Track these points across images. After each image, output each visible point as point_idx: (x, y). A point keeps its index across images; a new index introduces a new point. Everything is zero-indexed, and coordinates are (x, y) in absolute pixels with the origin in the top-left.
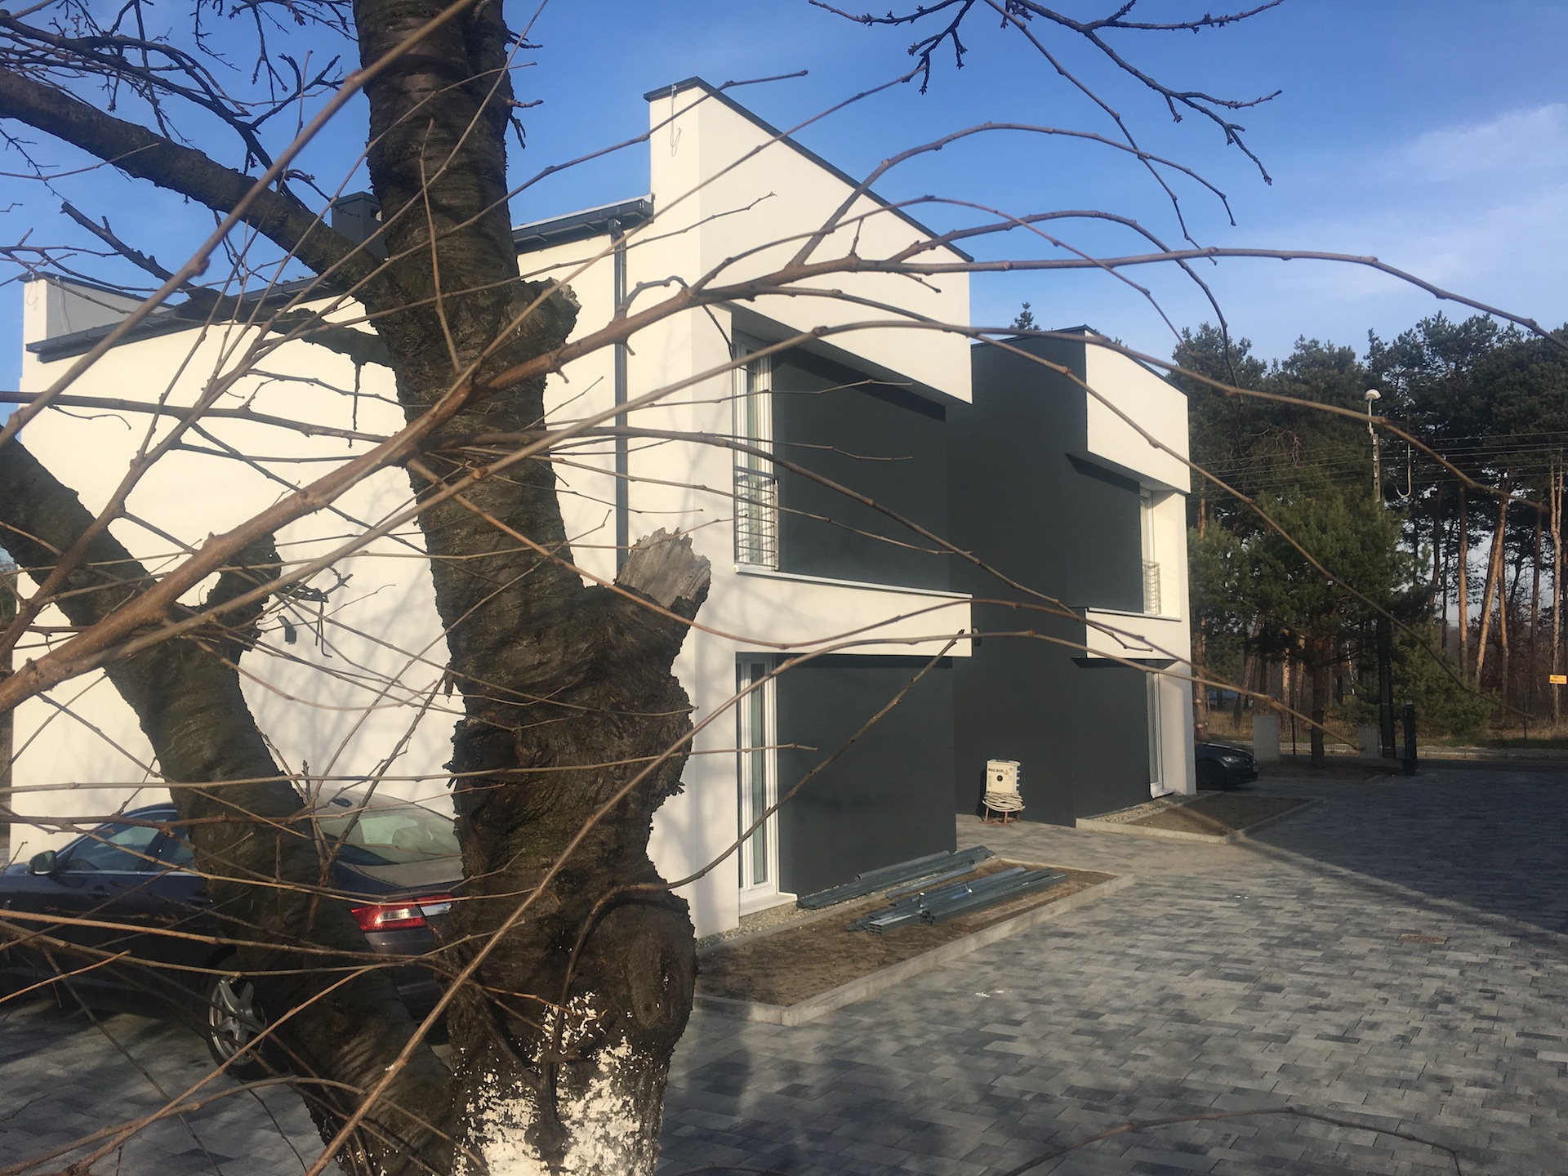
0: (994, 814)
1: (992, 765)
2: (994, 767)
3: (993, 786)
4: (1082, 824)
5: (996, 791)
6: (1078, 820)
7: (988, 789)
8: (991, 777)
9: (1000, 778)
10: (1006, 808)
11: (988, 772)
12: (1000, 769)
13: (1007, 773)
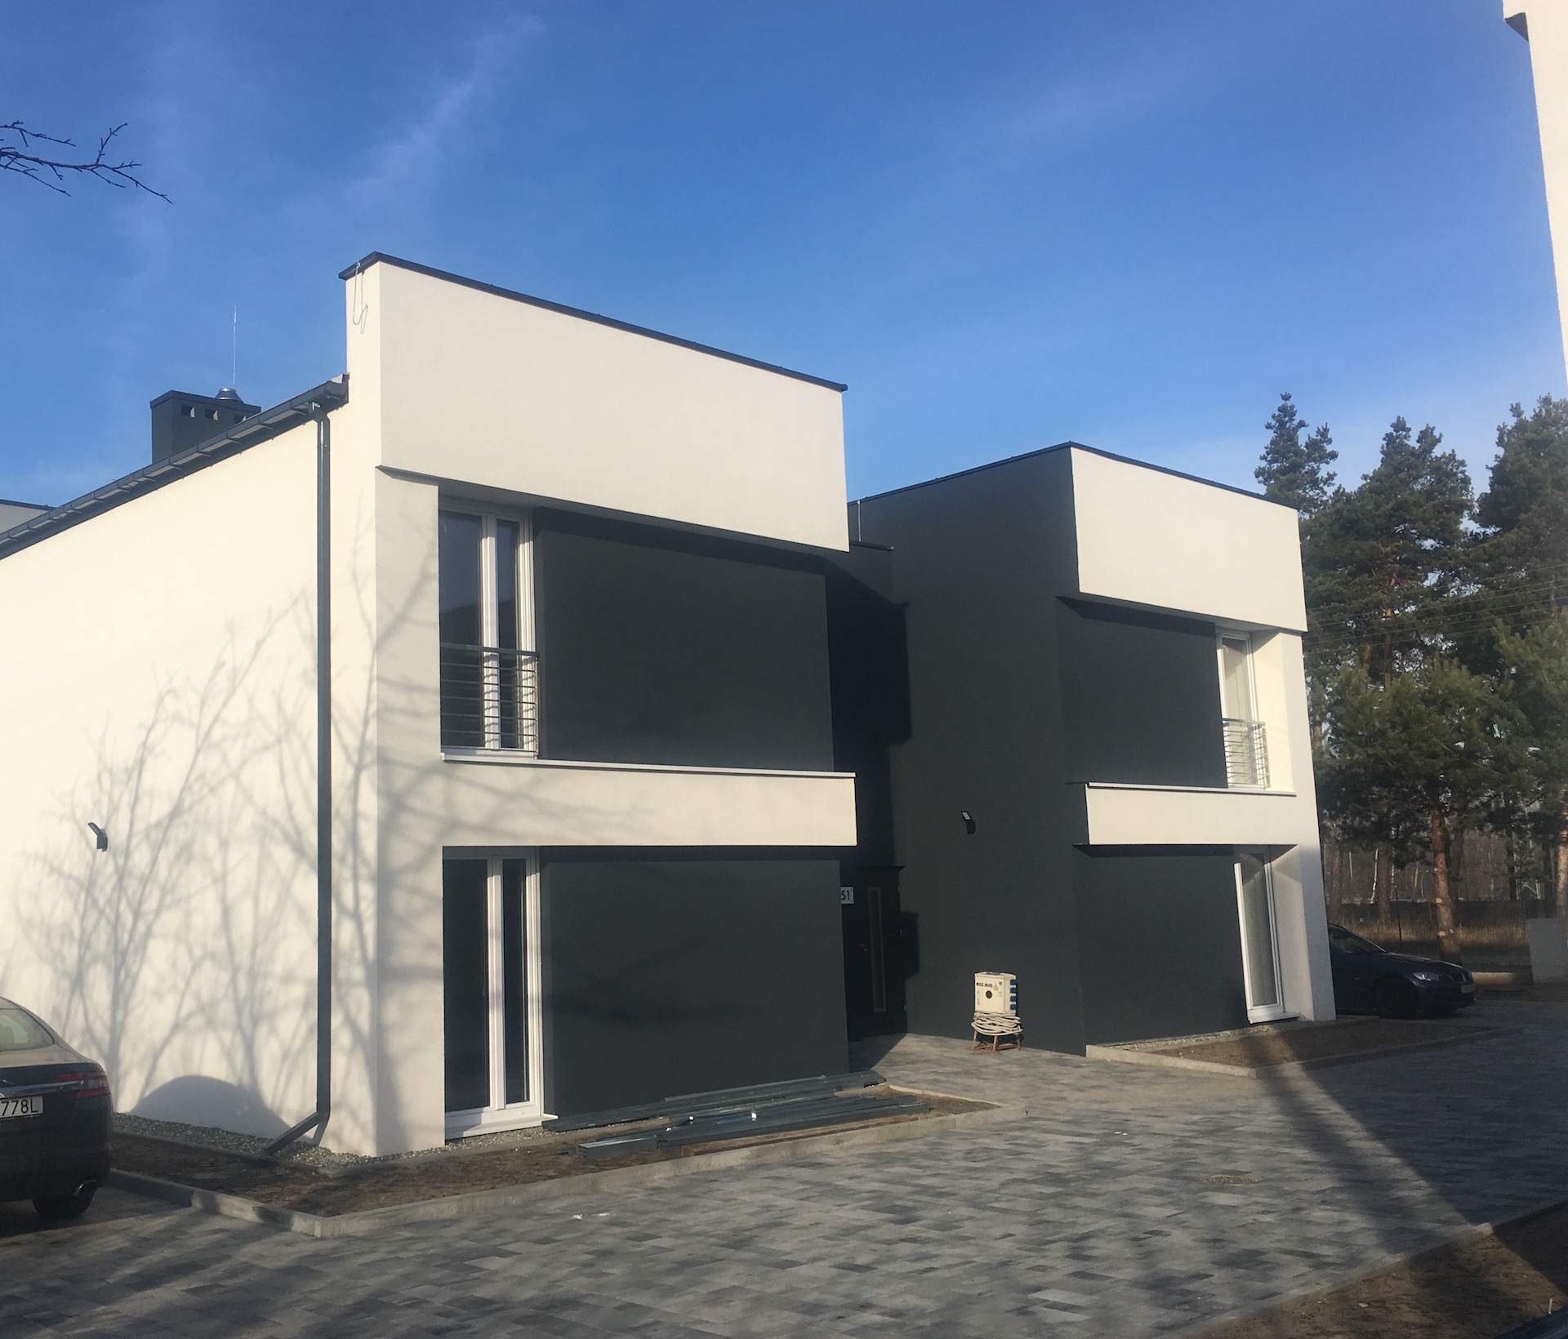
0: (984, 1039)
1: (980, 978)
2: (984, 980)
3: (982, 1004)
4: (1094, 1052)
5: (986, 1010)
6: (1088, 1047)
7: (977, 1008)
8: (980, 992)
9: (989, 995)
10: (996, 1031)
11: (976, 986)
12: (988, 983)
13: (996, 989)
